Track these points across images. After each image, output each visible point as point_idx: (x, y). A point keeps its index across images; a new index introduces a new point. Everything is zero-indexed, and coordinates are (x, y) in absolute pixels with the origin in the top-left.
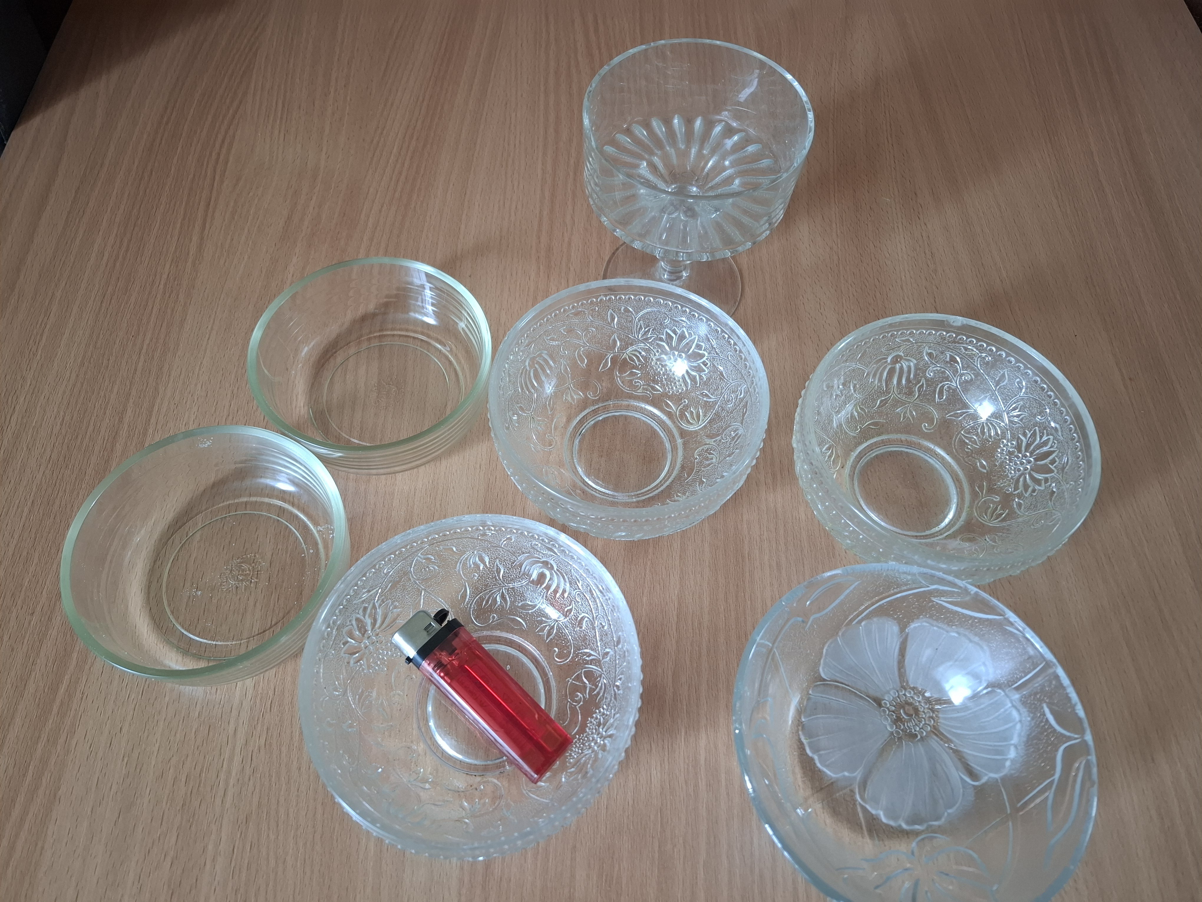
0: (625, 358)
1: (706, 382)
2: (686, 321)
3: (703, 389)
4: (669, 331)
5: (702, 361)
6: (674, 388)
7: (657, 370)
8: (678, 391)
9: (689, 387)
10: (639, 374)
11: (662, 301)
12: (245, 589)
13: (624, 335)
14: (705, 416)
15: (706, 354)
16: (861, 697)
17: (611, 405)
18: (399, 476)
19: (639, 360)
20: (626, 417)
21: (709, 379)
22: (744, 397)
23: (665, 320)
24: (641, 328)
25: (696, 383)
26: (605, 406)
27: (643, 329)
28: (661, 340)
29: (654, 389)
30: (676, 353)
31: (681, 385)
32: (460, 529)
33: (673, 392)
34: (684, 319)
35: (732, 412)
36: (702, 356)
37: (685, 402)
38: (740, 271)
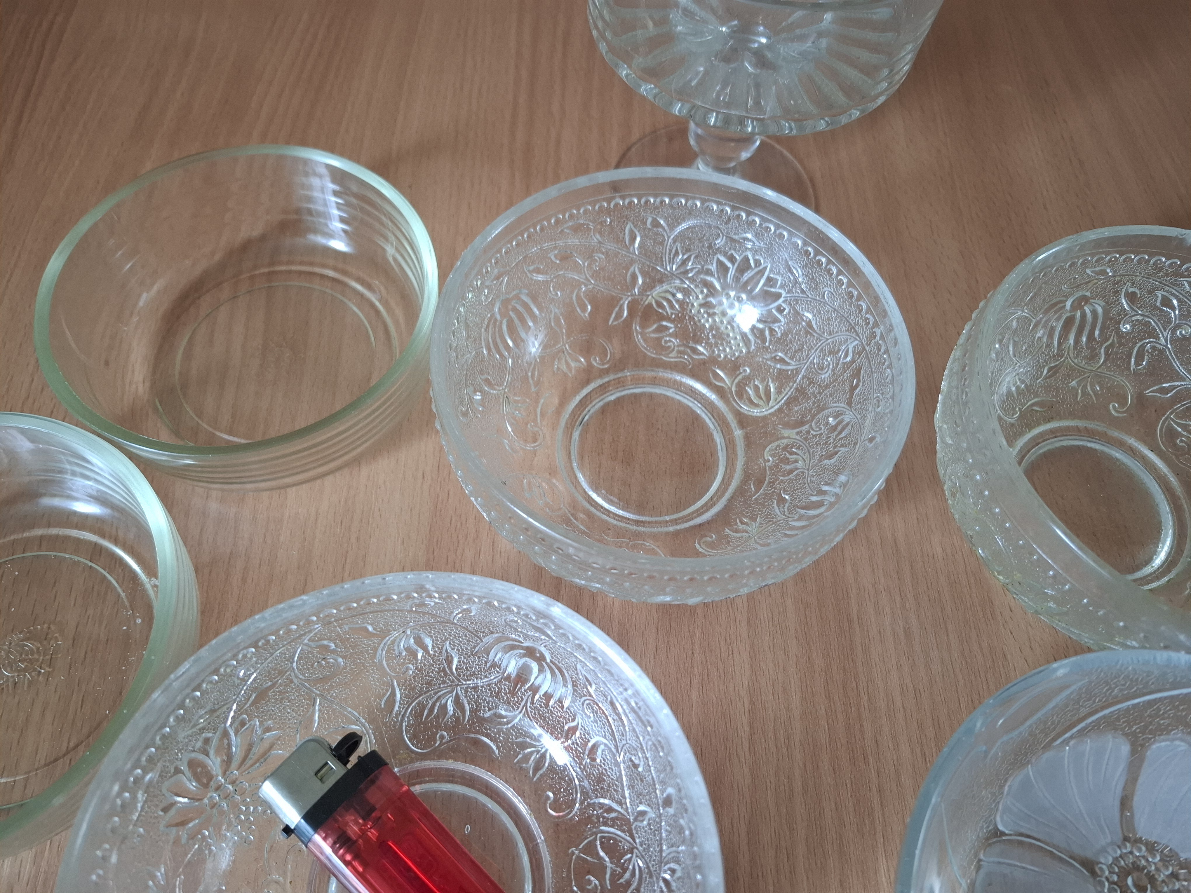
0: (650, 305)
1: (780, 339)
2: (754, 239)
3: (776, 351)
4: (722, 258)
5: (776, 304)
6: (728, 350)
7: (700, 321)
8: (734, 354)
9: (753, 347)
10: (671, 328)
11: (715, 207)
12: (29, 686)
13: (649, 266)
14: (779, 392)
15: (784, 294)
16: (1061, 859)
17: (629, 378)
18: (292, 492)
19: (672, 306)
20: (651, 396)
21: (786, 334)
22: (853, 361)
23: (716, 239)
24: (677, 254)
25: (764, 340)
26: (619, 378)
27: (680, 257)
28: (709, 272)
29: (695, 351)
30: (732, 294)
31: (739, 345)
32: (378, 597)
33: (726, 356)
34: (749, 236)
35: (827, 387)
36: (778, 296)
37: (745, 371)
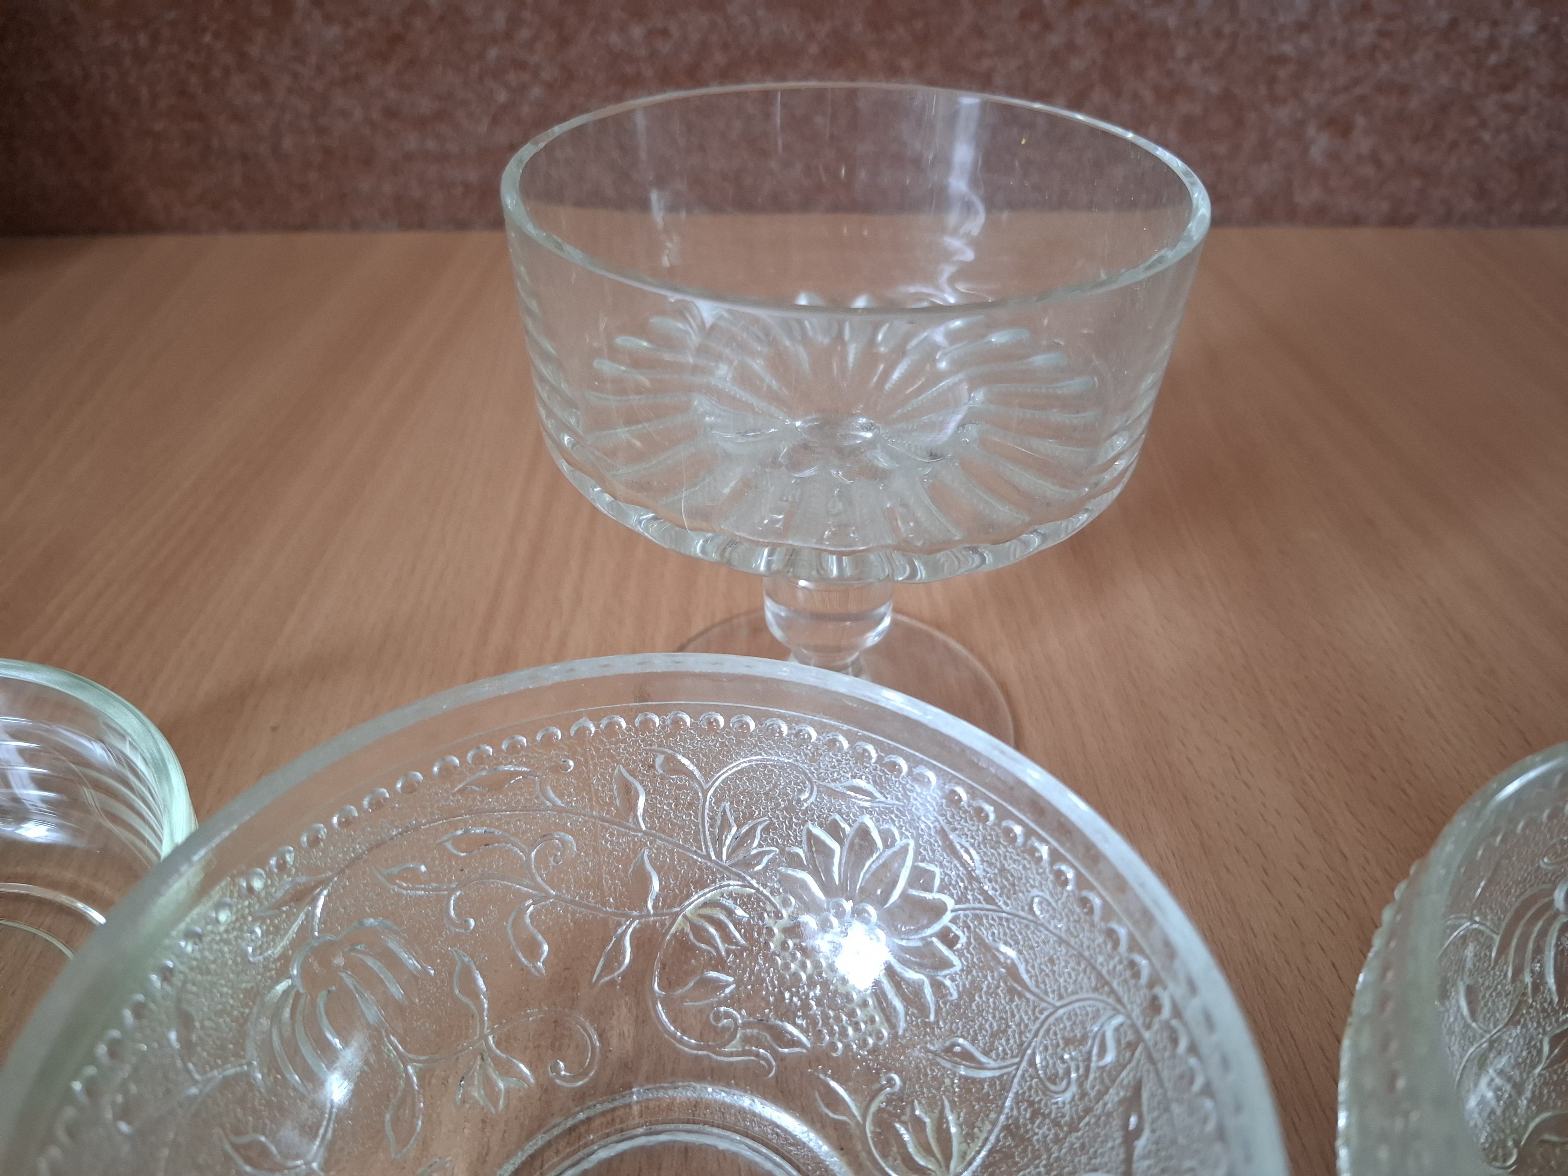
0: (681, 934)
1: (958, 1006)
2: (870, 787)
3: (952, 1033)
4: (817, 831)
5: (937, 927)
6: (850, 1031)
7: (786, 966)
8: (865, 1043)
9: (902, 1025)
10: (728, 985)
11: (785, 728)
13: (671, 852)
14: (969, 1137)
15: (950, 903)
17: (636, 1109)
19: (727, 937)
20: (686, 1149)
21: (968, 993)
22: (1120, 1066)
23: (801, 791)
24: (725, 826)
25: (923, 1010)
26: (613, 1110)
27: (734, 829)
28: (794, 861)
29: (780, 1037)
30: (848, 905)
31: (872, 1020)
33: (847, 1047)
34: (862, 783)
35: (1073, 1127)
36: (938, 910)
37: (890, 1082)
38: (1004, 687)
